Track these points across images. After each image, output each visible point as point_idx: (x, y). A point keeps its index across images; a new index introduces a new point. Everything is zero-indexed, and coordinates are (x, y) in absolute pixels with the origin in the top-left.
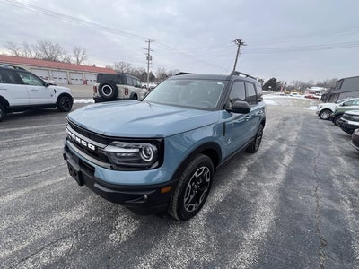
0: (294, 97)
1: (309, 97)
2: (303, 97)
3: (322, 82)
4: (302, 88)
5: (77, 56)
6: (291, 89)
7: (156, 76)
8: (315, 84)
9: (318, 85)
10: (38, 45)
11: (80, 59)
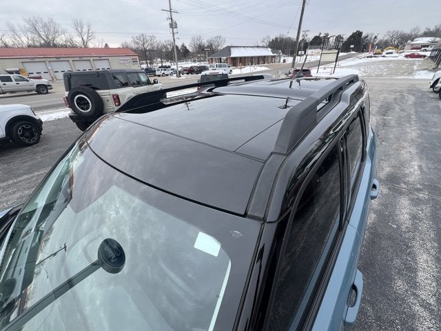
0: (389, 58)
1: (412, 56)
2: (401, 57)
3: (432, 28)
4: (401, 41)
5: (81, 34)
6: (383, 45)
7: (190, 49)
8: (422, 32)
9: (426, 35)
10: (27, 26)
11: (85, 38)
